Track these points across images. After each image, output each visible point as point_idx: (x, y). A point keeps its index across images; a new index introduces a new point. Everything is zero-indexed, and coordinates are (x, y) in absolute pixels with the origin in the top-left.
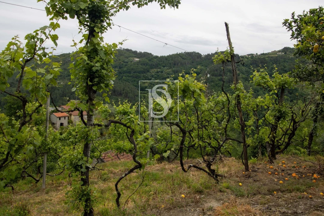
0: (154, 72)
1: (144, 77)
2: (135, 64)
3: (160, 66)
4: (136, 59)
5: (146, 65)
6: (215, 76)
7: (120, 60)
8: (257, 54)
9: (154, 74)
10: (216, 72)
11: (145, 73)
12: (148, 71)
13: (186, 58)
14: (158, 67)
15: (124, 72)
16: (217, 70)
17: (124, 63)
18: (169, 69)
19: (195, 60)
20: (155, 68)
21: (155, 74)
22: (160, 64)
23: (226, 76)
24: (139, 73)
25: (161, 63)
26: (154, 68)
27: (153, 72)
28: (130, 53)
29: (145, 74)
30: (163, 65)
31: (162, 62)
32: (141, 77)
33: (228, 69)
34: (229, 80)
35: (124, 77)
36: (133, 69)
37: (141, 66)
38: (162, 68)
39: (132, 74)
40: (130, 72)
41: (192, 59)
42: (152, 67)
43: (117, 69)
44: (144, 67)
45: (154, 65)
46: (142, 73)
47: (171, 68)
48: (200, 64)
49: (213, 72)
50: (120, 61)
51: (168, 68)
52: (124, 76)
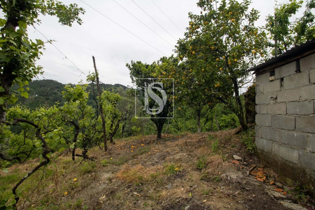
6: (43, 96)
8: (74, 84)
10: (43, 93)
16: (44, 92)
23: (52, 97)
33: (53, 92)
34: (54, 99)
49: (41, 93)
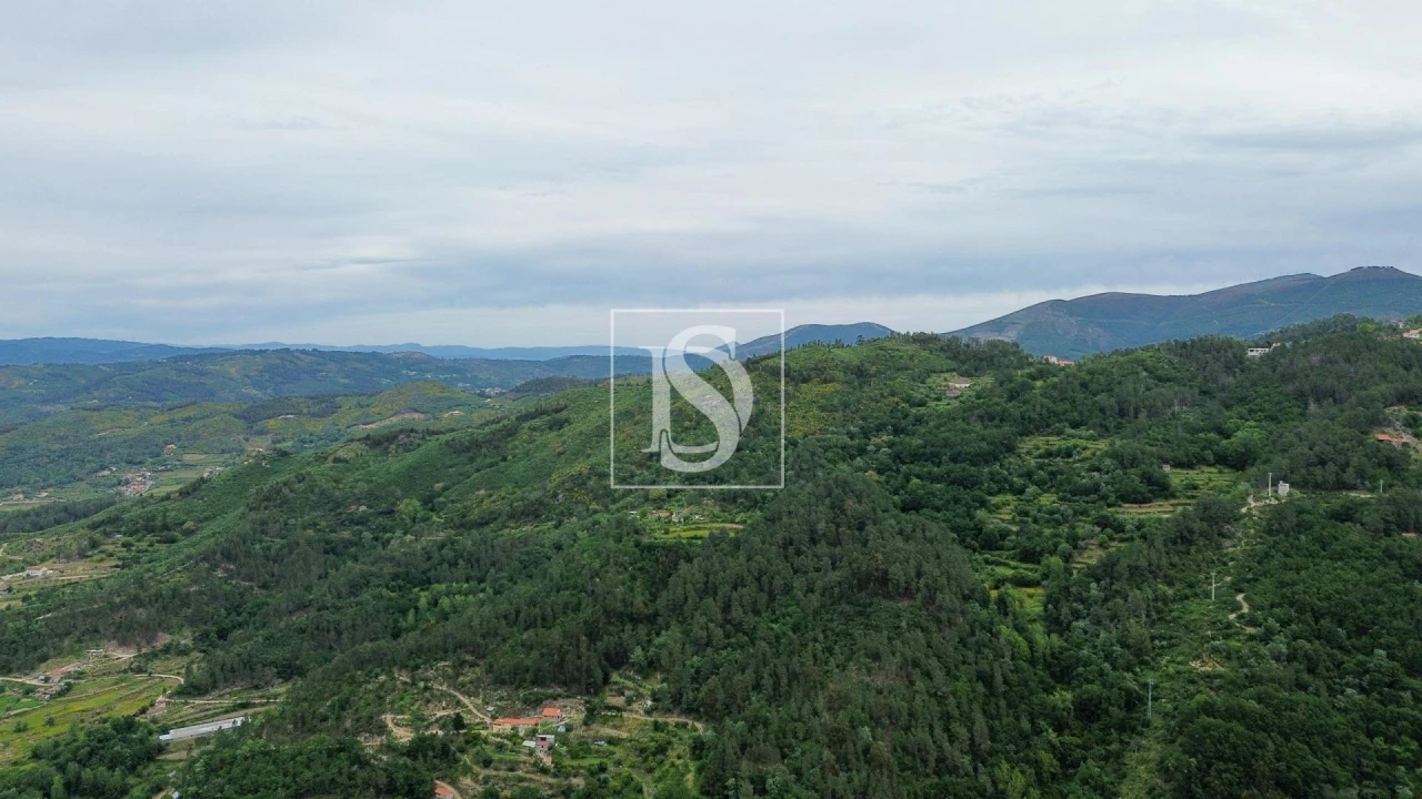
0: (1036, 453)
1: (992, 480)
2: (954, 419)
3: (1060, 421)
4: (957, 386)
5: (1002, 420)
7: (893, 394)
9: (1033, 462)
11: (996, 459)
12: (1010, 449)
13: (1173, 373)
14: (1048, 426)
15: (916, 457)
17: (911, 406)
18: (1101, 436)
19: (1215, 381)
20: (1037, 430)
21: (1041, 467)
22: (1056, 415)
24: (973, 464)
25: (1060, 408)
26: (1032, 434)
27: (1029, 453)
28: (931, 352)
29: (997, 467)
30: (1070, 416)
31: (1067, 406)
32: (982, 484)
35: (915, 481)
36: (946, 443)
37: (978, 427)
38: (1070, 431)
39: (944, 468)
40: (934, 458)
41: (1200, 379)
42: (1028, 427)
43: (885, 438)
44: (992, 432)
45: (1031, 420)
46: (986, 462)
47: (1104, 431)
48: (1242, 400)
50: (896, 399)
51: (1091, 431)
52: (918, 476)
